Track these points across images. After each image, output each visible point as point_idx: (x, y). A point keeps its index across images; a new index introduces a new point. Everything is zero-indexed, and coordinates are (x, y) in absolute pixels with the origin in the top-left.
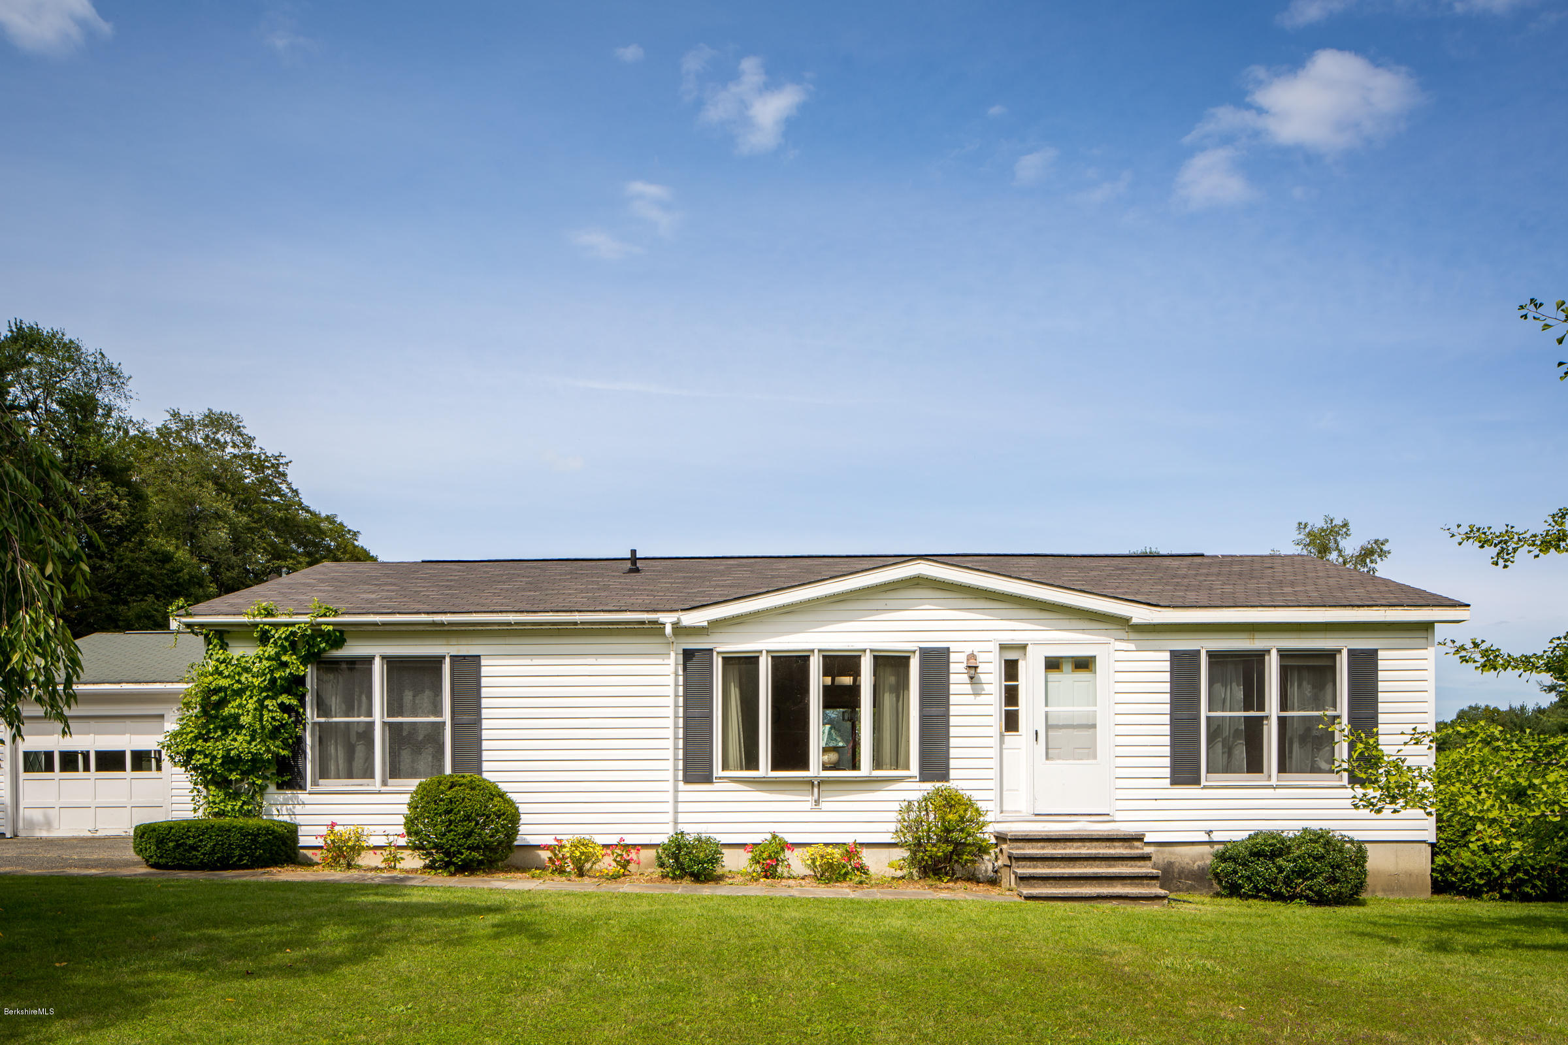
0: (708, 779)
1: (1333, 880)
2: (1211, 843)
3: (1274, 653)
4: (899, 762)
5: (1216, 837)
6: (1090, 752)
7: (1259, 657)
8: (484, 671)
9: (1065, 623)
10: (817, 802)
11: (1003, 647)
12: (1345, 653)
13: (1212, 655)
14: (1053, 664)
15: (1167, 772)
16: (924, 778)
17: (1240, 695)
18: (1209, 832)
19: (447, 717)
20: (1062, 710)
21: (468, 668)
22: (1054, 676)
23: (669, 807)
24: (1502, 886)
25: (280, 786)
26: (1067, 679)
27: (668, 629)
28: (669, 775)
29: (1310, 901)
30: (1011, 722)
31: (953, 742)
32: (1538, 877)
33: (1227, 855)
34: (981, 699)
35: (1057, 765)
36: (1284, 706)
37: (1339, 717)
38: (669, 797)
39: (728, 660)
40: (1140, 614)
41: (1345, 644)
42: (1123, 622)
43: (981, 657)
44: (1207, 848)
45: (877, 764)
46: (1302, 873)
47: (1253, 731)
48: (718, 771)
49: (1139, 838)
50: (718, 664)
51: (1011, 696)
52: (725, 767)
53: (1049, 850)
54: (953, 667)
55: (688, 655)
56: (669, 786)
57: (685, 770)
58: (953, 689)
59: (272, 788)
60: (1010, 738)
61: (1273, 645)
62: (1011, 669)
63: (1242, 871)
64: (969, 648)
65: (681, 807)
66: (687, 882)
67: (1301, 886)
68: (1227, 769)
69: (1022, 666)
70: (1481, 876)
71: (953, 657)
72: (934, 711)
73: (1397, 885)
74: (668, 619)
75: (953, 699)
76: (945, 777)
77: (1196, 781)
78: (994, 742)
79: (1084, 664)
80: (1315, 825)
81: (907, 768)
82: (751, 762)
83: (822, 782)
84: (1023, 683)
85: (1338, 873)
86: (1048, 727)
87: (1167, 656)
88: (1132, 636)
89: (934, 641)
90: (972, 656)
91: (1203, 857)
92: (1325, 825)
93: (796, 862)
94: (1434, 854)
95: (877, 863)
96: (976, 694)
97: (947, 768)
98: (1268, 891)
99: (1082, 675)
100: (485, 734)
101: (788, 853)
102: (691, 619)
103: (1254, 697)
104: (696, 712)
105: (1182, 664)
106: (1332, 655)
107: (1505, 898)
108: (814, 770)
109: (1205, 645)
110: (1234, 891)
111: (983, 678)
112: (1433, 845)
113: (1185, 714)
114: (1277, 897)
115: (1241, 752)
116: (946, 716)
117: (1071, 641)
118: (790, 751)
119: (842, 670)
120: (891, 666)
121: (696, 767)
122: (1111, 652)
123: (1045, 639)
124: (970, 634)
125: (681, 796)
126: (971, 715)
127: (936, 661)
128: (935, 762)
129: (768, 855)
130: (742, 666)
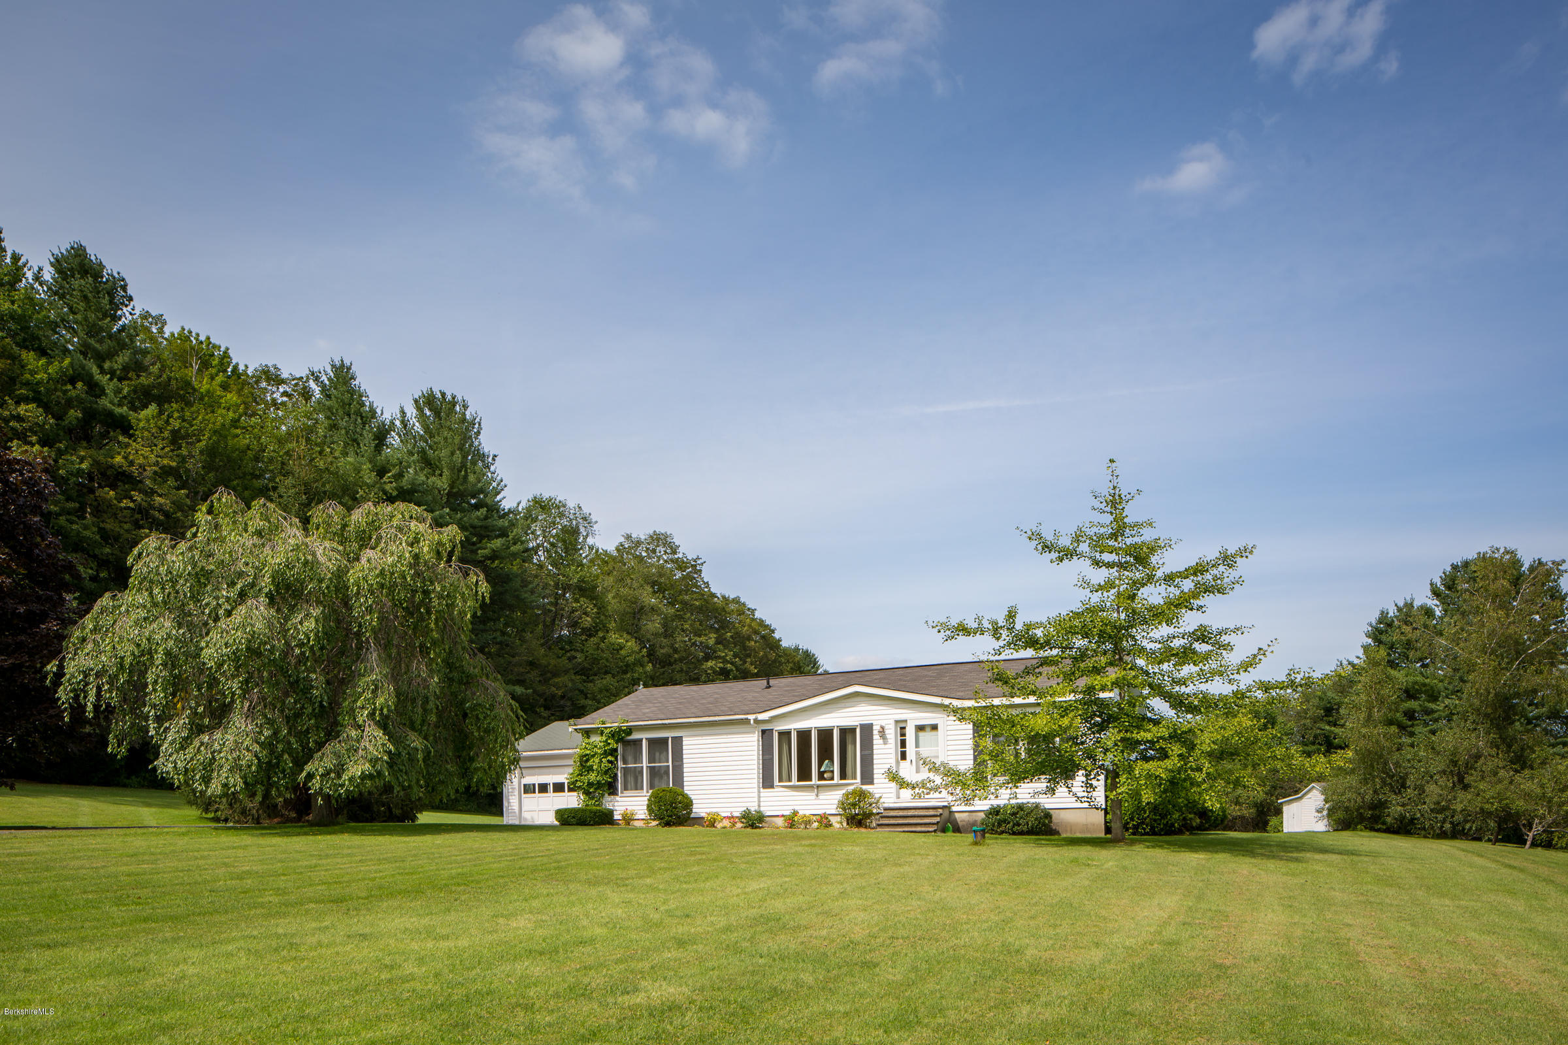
0: (772, 786)
4: (851, 776)
8: (684, 743)
9: (924, 709)
10: (817, 795)
11: (897, 722)
14: (920, 728)
16: (863, 783)
19: (670, 763)
20: (923, 749)
21: (678, 741)
22: (921, 734)
23: (756, 800)
25: (609, 794)
26: (925, 735)
27: (752, 722)
28: (756, 785)
30: (903, 756)
31: (875, 766)
34: (887, 746)
38: (756, 795)
39: (778, 733)
40: (954, 703)
43: (886, 727)
45: (840, 776)
46: (1005, 821)
48: (776, 782)
49: (942, 807)
50: (774, 735)
51: (903, 744)
52: (780, 780)
54: (875, 732)
55: (764, 732)
56: (756, 790)
57: (763, 783)
58: (874, 742)
59: (606, 795)
60: (902, 762)
62: (902, 731)
64: (881, 723)
65: (762, 799)
69: (906, 730)
71: (874, 727)
72: (867, 752)
73: (1079, 826)
74: (751, 717)
75: (875, 747)
76: (872, 783)
78: (893, 766)
79: (934, 727)
81: (855, 778)
82: (789, 778)
83: (815, 787)
84: (907, 738)
86: (916, 758)
87: (970, 722)
88: (953, 713)
89: (866, 721)
90: (882, 728)
93: (802, 823)
95: (834, 821)
96: (885, 744)
97: (873, 779)
99: (934, 733)
100: (685, 770)
102: (761, 717)
104: (767, 757)
105: (978, 726)
108: (813, 780)
111: (888, 736)
116: (872, 754)
117: (927, 718)
118: (804, 774)
119: (825, 735)
120: (847, 733)
121: (767, 782)
122: (946, 722)
123: (915, 717)
124: (882, 717)
125: (762, 795)
126: (884, 755)
127: (867, 729)
128: (866, 776)
129: (789, 821)
130: (785, 736)
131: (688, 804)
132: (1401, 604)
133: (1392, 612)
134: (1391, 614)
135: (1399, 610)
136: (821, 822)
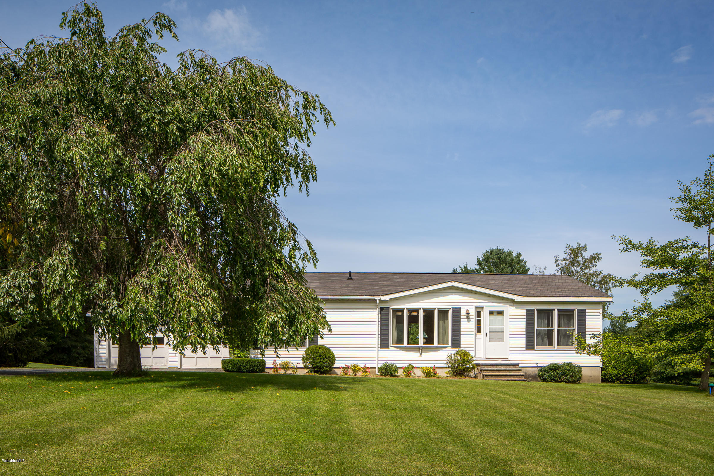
0: (388, 347)
1: (572, 376)
2: (537, 367)
3: (556, 310)
4: (445, 342)
5: (539, 365)
6: (502, 340)
7: (552, 311)
9: (495, 301)
10: (421, 354)
11: (477, 308)
12: (576, 310)
13: (538, 310)
14: (491, 313)
15: (525, 346)
16: (453, 347)
17: (546, 322)
18: (537, 364)
20: (495, 327)
22: (492, 316)
23: (376, 356)
24: (621, 379)
25: (254, 349)
26: (496, 317)
27: (378, 301)
28: (376, 346)
29: (566, 382)
30: (479, 330)
31: (462, 336)
32: (630, 377)
33: (542, 370)
34: (470, 323)
35: (493, 343)
36: (559, 326)
37: (574, 330)
38: (376, 352)
39: (394, 311)
40: (517, 298)
41: (576, 308)
42: (512, 301)
43: (470, 311)
44: (536, 368)
45: (438, 344)
46: (563, 374)
47: (550, 334)
48: (391, 345)
49: (518, 365)
50: (391, 311)
51: (479, 322)
52: (393, 343)
53: (492, 368)
54: (462, 314)
55: (382, 309)
56: (376, 349)
57: (381, 344)
58: (462, 320)
59: (252, 349)
60: (478, 335)
61: (556, 308)
62: (479, 314)
63: (547, 374)
64: (466, 308)
65: (380, 355)
66: (389, 377)
67: (564, 378)
68: (542, 345)
69: (482, 313)
70: (615, 376)
71: (462, 311)
72: (456, 327)
73: (591, 379)
74: (377, 298)
75: (462, 323)
76: (459, 347)
77: (533, 348)
78: (474, 336)
79: (500, 313)
80: (568, 362)
81: (448, 344)
82: (400, 340)
83: (423, 348)
84: (482, 318)
85: (574, 374)
86: (490, 332)
87: (525, 311)
88: (515, 305)
89: (456, 305)
90: (467, 310)
91: (536, 371)
92: (570, 361)
93: (417, 373)
94: (602, 371)
96: (468, 322)
97: (460, 344)
98: (554, 380)
99: (500, 316)
101: (414, 369)
102: (384, 298)
103: (550, 323)
104: (384, 326)
105: (529, 314)
106: (573, 311)
107: (621, 383)
108: (421, 344)
109: (536, 308)
110: (544, 380)
111: (471, 317)
112: (601, 368)
113: (530, 328)
114: (557, 381)
115: (546, 340)
116: (460, 328)
117: (497, 306)
118: (413, 339)
119: (429, 314)
120: (443, 313)
121: (384, 344)
122: (509, 309)
123: (489, 305)
124: (467, 304)
125: (380, 352)
126: (467, 328)
127: (457, 312)
128: (456, 343)
129: (409, 370)
130: (398, 313)
131: (331, 357)
136: (430, 373)
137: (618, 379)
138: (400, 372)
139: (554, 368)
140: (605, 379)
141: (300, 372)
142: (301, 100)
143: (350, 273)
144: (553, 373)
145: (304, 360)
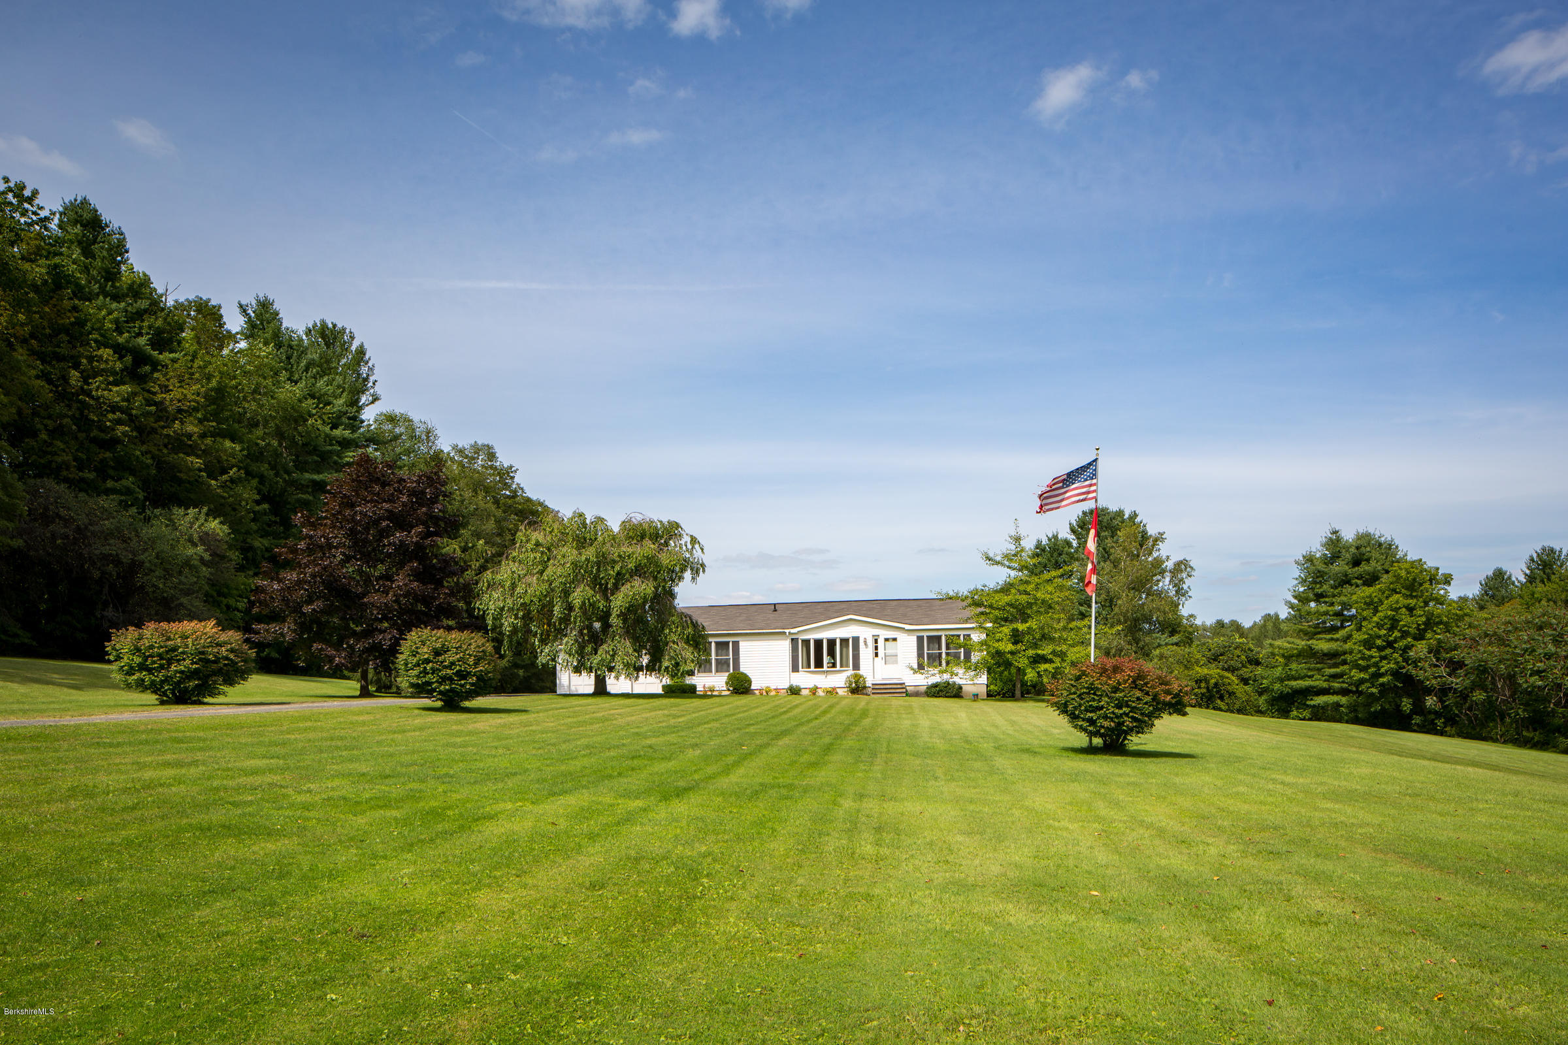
0: (798, 671)
2: (927, 685)
3: (943, 636)
4: (847, 666)
5: (923, 685)
6: (896, 662)
7: (939, 637)
8: (740, 645)
9: (890, 629)
10: (826, 677)
11: (874, 636)
12: (962, 635)
13: (926, 637)
14: (887, 640)
15: (915, 667)
16: (851, 671)
17: (935, 647)
19: (731, 657)
20: (889, 652)
21: (736, 644)
22: (887, 643)
23: (789, 679)
25: (688, 675)
26: (890, 644)
27: (787, 634)
28: (788, 671)
29: (947, 697)
30: (877, 655)
31: (861, 661)
35: (888, 666)
36: (947, 650)
38: (788, 676)
39: (803, 641)
40: (907, 627)
41: (962, 633)
42: (903, 629)
43: (868, 639)
45: (841, 666)
46: (941, 691)
47: (939, 656)
48: (800, 669)
49: (905, 684)
50: (800, 642)
51: (876, 648)
52: (802, 668)
53: (882, 687)
54: (861, 642)
55: (792, 639)
56: (788, 673)
57: (792, 669)
58: (861, 647)
59: (685, 676)
60: (875, 660)
61: (942, 634)
62: (876, 641)
64: (865, 637)
65: (791, 678)
66: (793, 697)
67: (945, 694)
68: (932, 666)
69: (879, 640)
70: (996, 692)
71: (861, 639)
72: (856, 653)
74: (787, 631)
75: (861, 650)
76: (857, 670)
77: (923, 670)
78: (872, 660)
79: (895, 639)
80: (952, 680)
82: (809, 666)
83: (827, 672)
84: (879, 645)
85: (954, 691)
86: (885, 656)
87: (916, 637)
88: (906, 632)
89: (855, 635)
90: (866, 639)
91: (923, 688)
93: (820, 693)
94: (987, 687)
95: (841, 692)
96: (867, 648)
97: (858, 668)
98: (936, 695)
99: (895, 643)
100: (741, 661)
101: (818, 689)
102: (793, 631)
103: (938, 647)
104: (795, 654)
105: (920, 640)
106: (958, 636)
107: (1002, 698)
108: (825, 668)
109: (925, 634)
110: (927, 696)
111: (869, 644)
112: (987, 685)
113: (921, 652)
115: (936, 662)
116: (859, 654)
117: (891, 634)
118: (819, 664)
119: (832, 643)
120: (844, 641)
121: (795, 669)
122: (901, 636)
123: (884, 634)
124: (865, 633)
125: (791, 676)
126: (866, 653)
127: (856, 640)
128: (856, 666)
129: (814, 691)
130: (806, 643)
131: (749, 682)
132: (1050, 536)
133: (1045, 541)
134: (1044, 543)
135: (1049, 540)
136: (832, 692)
137: (999, 694)
138: (804, 692)
139: (935, 686)
140: (990, 695)
141: (724, 693)
142: (689, 539)
143: (775, 604)
144: (933, 690)
145: (727, 683)
